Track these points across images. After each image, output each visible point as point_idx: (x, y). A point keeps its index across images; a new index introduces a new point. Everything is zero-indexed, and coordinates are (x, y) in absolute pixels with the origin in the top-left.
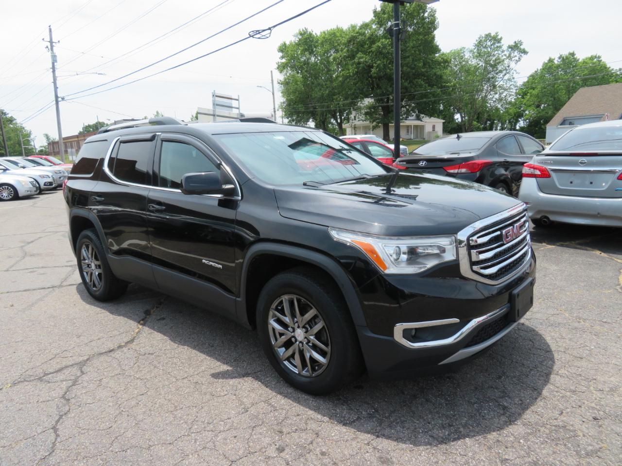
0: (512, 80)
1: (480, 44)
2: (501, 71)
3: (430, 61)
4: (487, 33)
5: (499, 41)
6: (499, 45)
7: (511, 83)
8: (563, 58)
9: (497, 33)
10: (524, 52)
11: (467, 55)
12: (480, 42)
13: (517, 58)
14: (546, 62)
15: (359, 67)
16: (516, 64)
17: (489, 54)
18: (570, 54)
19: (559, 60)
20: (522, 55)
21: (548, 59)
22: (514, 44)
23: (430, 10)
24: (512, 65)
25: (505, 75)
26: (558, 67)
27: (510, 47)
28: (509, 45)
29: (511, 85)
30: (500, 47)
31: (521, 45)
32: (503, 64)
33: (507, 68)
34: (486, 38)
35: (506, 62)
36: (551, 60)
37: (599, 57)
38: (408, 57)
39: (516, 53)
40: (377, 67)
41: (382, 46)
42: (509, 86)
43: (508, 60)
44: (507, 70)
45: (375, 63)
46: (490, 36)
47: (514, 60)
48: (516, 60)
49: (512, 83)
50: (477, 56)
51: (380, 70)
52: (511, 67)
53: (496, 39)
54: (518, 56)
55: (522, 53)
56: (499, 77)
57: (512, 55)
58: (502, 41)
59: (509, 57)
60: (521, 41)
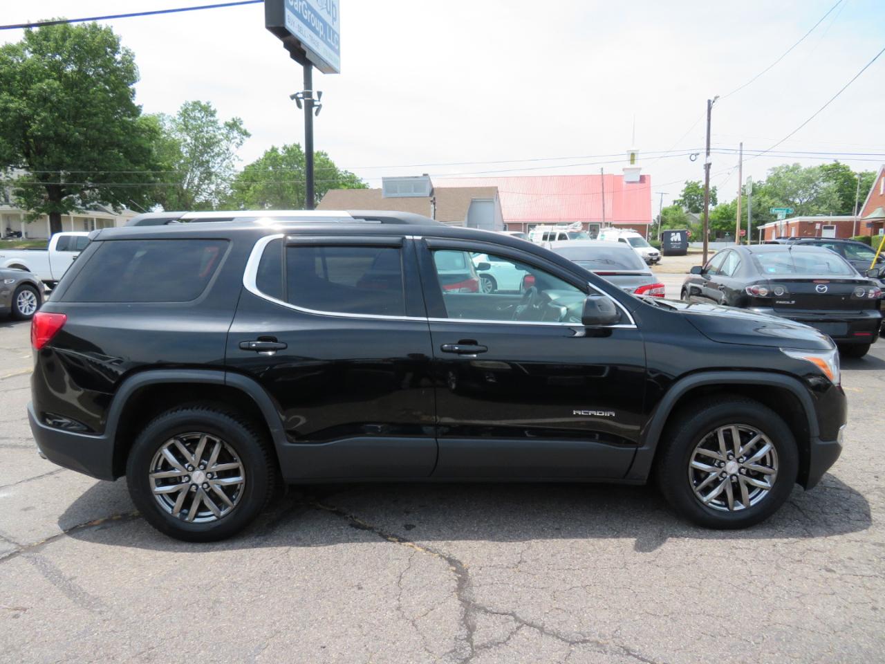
0: (232, 168)
1: (185, 113)
2: (218, 155)
3: (130, 126)
4: (195, 100)
5: (212, 114)
6: (212, 119)
7: (230, 172)
8: (288, 149)
9: (208, 103)
10: (246, 134)
11: (168, 126)
12: (186, 110)
13: (238, 141)
14: (269, 151)
15: (7, 117)
16: (237, 147)
17: (199, 129)
18: (295, 145)
19: (284, 151)
20: (244, 137)
21: (271, 147)
22: (232, 122)
23: (124, 52)
24: (233, 148)
25: (224, 160)
26: (283, 159)
27: (227, 124)
28: (226, 123)
29: (230, 175)
30: (215, 122)
31: (240, 124)
32: (218, 146)
33: (226, 152)
34: (193, 106)
35: (224, 144)
36: (274, 150)
37: (326, 155)
38: (95, 115)
39: (235, 133)
40: (41, 122)
41: (49, 90)
42: (228, 175)
43: (225, 141)
44: (225, 155)
45: (38, 115)
46: (200, 105)
47: (234, 142)
48: (237, 143)
49: (232, 172)
50: (182, 129)
51: (47, 127)
52: (230, 150)
53: (208, 111)
54: (239, 137)
55: (244, 135)
56: (217, 162)
57: (231, 136)
58: (217, 115)
59: (227, 138)
60: (240, 119)
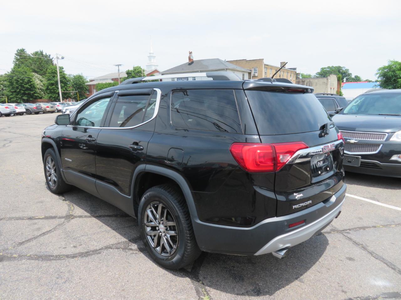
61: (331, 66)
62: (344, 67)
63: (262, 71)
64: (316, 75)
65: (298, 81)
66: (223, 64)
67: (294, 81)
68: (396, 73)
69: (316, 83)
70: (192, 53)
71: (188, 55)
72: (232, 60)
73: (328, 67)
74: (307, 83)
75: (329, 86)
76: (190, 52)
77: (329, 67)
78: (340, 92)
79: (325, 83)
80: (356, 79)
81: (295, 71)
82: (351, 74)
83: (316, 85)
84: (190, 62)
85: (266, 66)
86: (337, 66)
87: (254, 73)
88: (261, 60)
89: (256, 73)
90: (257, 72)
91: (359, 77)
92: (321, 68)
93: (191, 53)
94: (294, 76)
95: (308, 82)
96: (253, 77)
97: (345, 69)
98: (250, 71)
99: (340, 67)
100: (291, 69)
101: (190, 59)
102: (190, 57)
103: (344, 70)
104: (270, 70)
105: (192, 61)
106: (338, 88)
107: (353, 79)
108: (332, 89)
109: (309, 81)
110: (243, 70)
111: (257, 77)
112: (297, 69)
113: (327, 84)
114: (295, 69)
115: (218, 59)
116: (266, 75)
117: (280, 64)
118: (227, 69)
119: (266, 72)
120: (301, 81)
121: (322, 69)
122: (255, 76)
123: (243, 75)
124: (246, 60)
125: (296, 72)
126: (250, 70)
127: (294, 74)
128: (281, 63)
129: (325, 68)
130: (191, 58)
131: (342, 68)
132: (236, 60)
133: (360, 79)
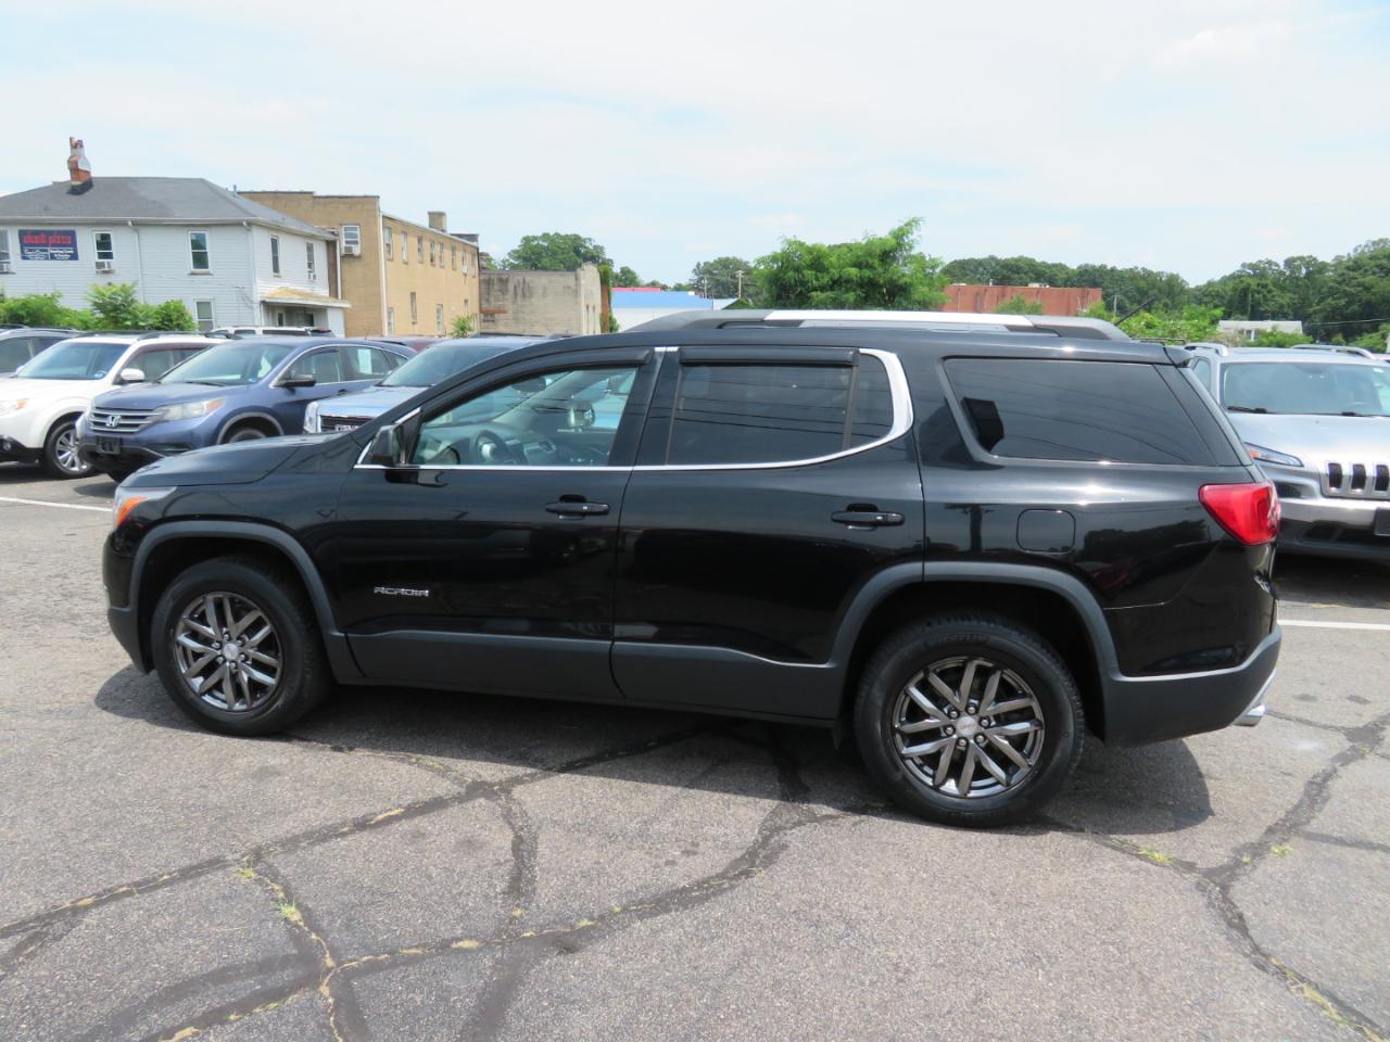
61: (551, 234)
62: (590, 240)
63: (376, 239)
64: (507, 257)
65: (486, 277)
66: (229, 201)
67: (474, 277)
68: (803, 275)
69: (545, 288)
70: (82, 146)
71: (68, 153)
72: (256, 190)
73: (544, 234)
74: (515, 287)
75: (583, 298)
76: (75, 140)
77: (546, 236)
78: (611, 318)
79: (569, 287)
80: (626, 279)
81: (474, 244)
82: (611, 260)
83: (544, 295)
84: (79, 183)
85: (389, 223)
86: (569, 234)
87: (347, 242)
88: (371, 201)
89: (356, 243)
90: (359, 239)
91: (633, 273)
92: (524, 239)
93: (76, 145)
94: (473, 261)
95: (519, 282)
96: (342, 257)
97: (594, 244)
98: (331, 237)
99: (577, 237)
100: (460, 236)
101: (74, 169)
102: (76, 163)
103: (591, 247)
104: (402, 237)
105: (85, 178)
106: (603, 305)
107: (617, 277)
108: (591, 309)
109: (521, 281)
110: (308, 230)
111: (359, 257)
112: (479, 238)
113: (576, 291)
114: (473, 237)
115: (202, 181)
116: (389, 252)
117: (427, 216)
118: (249, 224)
119: (388, 245)
120: (495, 278)
121: (527, 240)
122: (352, 256)
123: (310, 249)
124: (311, 193)
125: (478, 249)
126: (333, 233)
127: (473, 255)
128: (430, 213)
129: (535, 238)
130: (80, 167)
131: (584, 240)
132: (273, 190)
133: (636, 278)
